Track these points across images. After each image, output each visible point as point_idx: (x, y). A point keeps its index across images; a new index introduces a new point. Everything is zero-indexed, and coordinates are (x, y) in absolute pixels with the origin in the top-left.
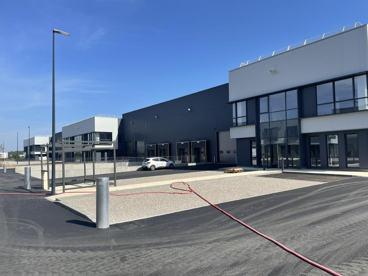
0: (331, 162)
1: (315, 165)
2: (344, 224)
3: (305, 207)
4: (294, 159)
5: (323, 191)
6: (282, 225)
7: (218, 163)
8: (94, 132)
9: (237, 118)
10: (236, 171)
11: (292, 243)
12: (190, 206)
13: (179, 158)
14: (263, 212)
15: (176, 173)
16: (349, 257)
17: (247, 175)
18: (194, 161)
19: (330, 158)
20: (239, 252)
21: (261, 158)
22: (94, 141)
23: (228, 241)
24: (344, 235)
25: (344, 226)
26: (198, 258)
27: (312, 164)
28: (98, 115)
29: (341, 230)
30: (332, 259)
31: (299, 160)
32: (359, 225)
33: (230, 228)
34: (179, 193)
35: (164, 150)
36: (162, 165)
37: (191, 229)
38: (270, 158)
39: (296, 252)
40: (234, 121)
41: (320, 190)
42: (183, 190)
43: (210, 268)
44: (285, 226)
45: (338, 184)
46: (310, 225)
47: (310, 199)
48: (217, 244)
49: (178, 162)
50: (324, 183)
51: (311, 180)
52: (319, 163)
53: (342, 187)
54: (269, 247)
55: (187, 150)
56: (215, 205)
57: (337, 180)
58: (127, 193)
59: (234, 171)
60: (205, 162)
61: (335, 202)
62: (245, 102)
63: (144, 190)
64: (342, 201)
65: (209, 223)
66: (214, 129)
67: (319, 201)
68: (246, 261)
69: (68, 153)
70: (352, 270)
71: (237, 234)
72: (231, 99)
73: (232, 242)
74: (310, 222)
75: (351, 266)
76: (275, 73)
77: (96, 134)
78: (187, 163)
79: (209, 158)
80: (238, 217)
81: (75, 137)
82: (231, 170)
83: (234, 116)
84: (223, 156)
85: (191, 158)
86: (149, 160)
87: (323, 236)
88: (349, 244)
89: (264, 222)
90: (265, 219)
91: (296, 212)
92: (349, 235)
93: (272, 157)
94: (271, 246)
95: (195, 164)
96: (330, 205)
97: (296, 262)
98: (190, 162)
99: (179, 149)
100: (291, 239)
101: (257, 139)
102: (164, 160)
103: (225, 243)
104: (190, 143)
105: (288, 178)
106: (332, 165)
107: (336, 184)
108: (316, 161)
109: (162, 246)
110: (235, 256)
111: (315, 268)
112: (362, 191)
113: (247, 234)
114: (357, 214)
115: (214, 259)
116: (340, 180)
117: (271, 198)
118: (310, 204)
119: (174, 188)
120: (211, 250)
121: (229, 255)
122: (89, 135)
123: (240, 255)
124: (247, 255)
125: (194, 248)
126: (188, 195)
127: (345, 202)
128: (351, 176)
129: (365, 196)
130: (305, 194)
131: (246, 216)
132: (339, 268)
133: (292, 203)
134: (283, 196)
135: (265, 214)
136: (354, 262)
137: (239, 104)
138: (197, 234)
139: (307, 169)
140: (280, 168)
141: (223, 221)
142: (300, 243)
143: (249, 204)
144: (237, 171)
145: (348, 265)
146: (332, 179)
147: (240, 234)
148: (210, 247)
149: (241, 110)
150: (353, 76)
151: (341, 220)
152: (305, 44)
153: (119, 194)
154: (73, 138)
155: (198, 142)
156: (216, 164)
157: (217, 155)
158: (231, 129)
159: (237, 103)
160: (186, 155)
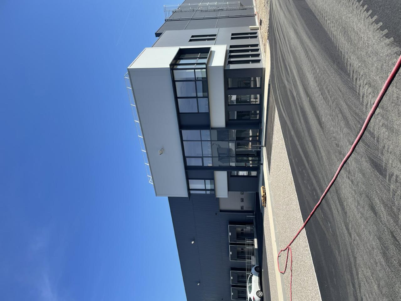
0: (255, 100)
1: (258, 116)
2: (320, 95)
3: (303, 129)
4: (251, 134)
5: (285, 110)
6: (323, 154)
7: (255, 213)
9: (205, 190)
11: (342, 146)
12: (307, 253)
13: (249, 259)
14: (310, 171)
15: (267, 264)
16: (353, 95)
18: (252, 240)
19: (250, 101)
20: (359, 204)
21: (250, 167)
23: (346, 213)
24: (331, 97)
26: (370, 251)
27: (256, 118)
29: (325, 99)
30: (357, 111)
31: (252, 131)
32: (320, 83)
33: (330, 209)
34: (292, 263)
35: (238, 277)
36: (256, 281)
37: (335, 255)
38: (250, 158)
39: (353, 143)
40: (208, 192)
41: (284, 113)
42: (287, 259)
43: (380, 239)
44: (324, 151)
45: (277, 96)
46: (321, 127)
47: (293, 124)
48: (350, 226)
49: (254, 261)
50: (276, 109)
51: (274, 120)
52: (255, 112)
53: (280, 94)
54: (349, 170)
55: (239, 248)
56: (304, 223)
57: (274, 96)
59: (263, 196)
60: (253, 227)
61: (297, 101)
62: (189, 180)
64: (295, 95)
65: (326, 232)
66: (216, 214)
67: (296, 116)
68: (367, 196)
70: (368, 93)
71: (337, 202)
72: (186, 195)
73: (347, 209)
74: (319, 127)
75: (364, 94)
76: (164, 150)
78: (254, 249)
79: (249, 223)
80: (317, 198)
82: (262, 199)
83: (204, 192)
84: (247, 206)
85: (248, 244)
86: (250, 298)
87: (333, 116)
88: (340, 93)
89: (321, 172)
90: (318, 170)
91: (308, 138)
92: (331, 93)
93: (248, 155)
94: (348, 168)
95: (256, 240)
96: (300, 106)
97: (364, 145)
98: (253, 245)
99: (237, 258)
100: (338, 147)
101: (229, 169)
102: (251, 278)
103: (349, 217)
104: (231, 244)
105: (271, 142)
106: (258, 100)
107: (278, 99)
108: (253, 114)
109: (359, 294)
110: (363, 207)
111: (368, 128)
112: (285, 76)
113: (337, 192)
114: (309, 83)
115: (369, 232)
116: (273, 94)
117: (293, 160)
118: (299, 125)
119: (286, 270)
120: (359, 235)
121: (362, 214)
123: (361, 202)
124: (361, 194)
125: (358, 254)
126: (293, 253)
127: (296, 92)
128: (269, 85)
129: (290, 75)
130: (288, 127)
131: (315, 190)
132: (367, 105)
133: (299, 141)
134: (291, 149)
135: (312, 169)
136: (359, 91)
137: (191, 187)
138: (341, 248)
139: (262, 123)
140: (260, 148)
141: (322, 216)
142: (342, 139)
143: (301, 185)
144: (264, 193)
145: (363, 97)
146: (272, 101)
147: (336, 198)
148: (355, 235)
149: (198, 185)
150: (174, 82)
151: (315, 98)
152: (139, 122)
155: (230, 235)
156: (256, 215)
157: (246, 214)
158: (217, 197)
159: (190, 188)
160: (244, 249)
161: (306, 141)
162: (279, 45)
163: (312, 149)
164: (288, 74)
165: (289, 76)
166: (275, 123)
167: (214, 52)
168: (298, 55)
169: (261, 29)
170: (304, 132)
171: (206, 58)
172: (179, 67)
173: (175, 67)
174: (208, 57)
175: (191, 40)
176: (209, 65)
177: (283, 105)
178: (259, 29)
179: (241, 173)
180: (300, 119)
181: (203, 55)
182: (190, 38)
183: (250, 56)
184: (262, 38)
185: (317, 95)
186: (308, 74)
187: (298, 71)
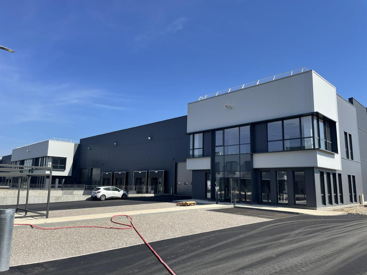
1: (266, 201)
2: (275, 270)
3: (243, 248)
4: (247, 193)
5: (267, 229)
6: (209, 269)
7: (175, 195)
8: (46, 157)
9: (193, 149)
10: (188, 205)
12: (120, 244)
13: (135, 188)
14: (197, 252)
17: (198, 209)
22: (45, 166)
25: (274, 271)
27: (264, 199)
28: (54, 139)
31: (251, 194)
32: (289, 271)
33: (151, 273)
34: (117, 229)
35: (121, 179)
36: (115, 195)
38: (224, 192)
40: (191, 153)
41: (263, 228)
42: (122, 224)
44: (213, 271)
45: (284, 221)
46: (239, 269)
50: (271, 220)
52: (270, 198)
53: (286, 225)
55: (145, 180)
56: (149, 243)
57: (284, 218)
58: (57, 227)
59: (187, 204)
60: (162, 193)
61: (275, 242)
62: (202, 134)
63: (79, 224)
64: (282, 241)
65: (131, 266)
66: (173, 159)
69: (15, 178)
72: (189, 131)
76: (231, 109)
77: (48, 158)
78: (143, 193)
79: (166, 190)
80: (166, 259)
81: (25, 161)
82: (183, 202)
83: (191, 148)
84: (181, 188)
85: (148, 188)
86: (100, 189)
89: (192, 265)
90: (195, 262)
91: (231, 253)
96: (268, 246)
98: (147, 192)
99: (136, 178)
101: (213, 171)
104: (148, 172)
106: (284, 202)
108: (268, 196)
114: (291, 258)
116: (287, 217)
117: (213, 235)
118: (248, 244)
119: (114, 222)
122: (40, 159)
126: (124, 231)
127: (284, 242)
128: (298, 213)
130: (248, 232)
131: (177, 257)
133: (231, 242)
135: (198, 256)
137: (197, 136)
139: (259, 204)
140: (233, 202)
141: (148, 264)
143: (186, 242)
146: (279, 216)
149: (198, 141)
150: (300, 116)
151: (274, 264)
152: (258, 84)
153: (47, 228)
154: (22, 162)
155: (156, 172)
156: (173, 196)
157: (174, 187)
158: (187, 160)
159: (195, 135)
160: (143, 185)
161: (229, 251)
162: (340, 226)
163: (219, 257)
164: (306, 235)
165: (304, 235)
166: (257, 218)
167: (334, 158)
168: (326, 247)
169: (360, 206)
170: (239, 249)
171: (326, 149)
172: (315, 122)
173: (315, 117)
174: (328, 151)
175: (346, 133)
176: (317, 152)
177: (273, 227)
178: (361, 205)
179: (209, 183)
180: (254, 245)
181: (329, 146)
182: (348, 133)
183: (329, 195)
184: (351, 207)
185: (276, 266)
186: (303, 257)
187: (307, 246)
